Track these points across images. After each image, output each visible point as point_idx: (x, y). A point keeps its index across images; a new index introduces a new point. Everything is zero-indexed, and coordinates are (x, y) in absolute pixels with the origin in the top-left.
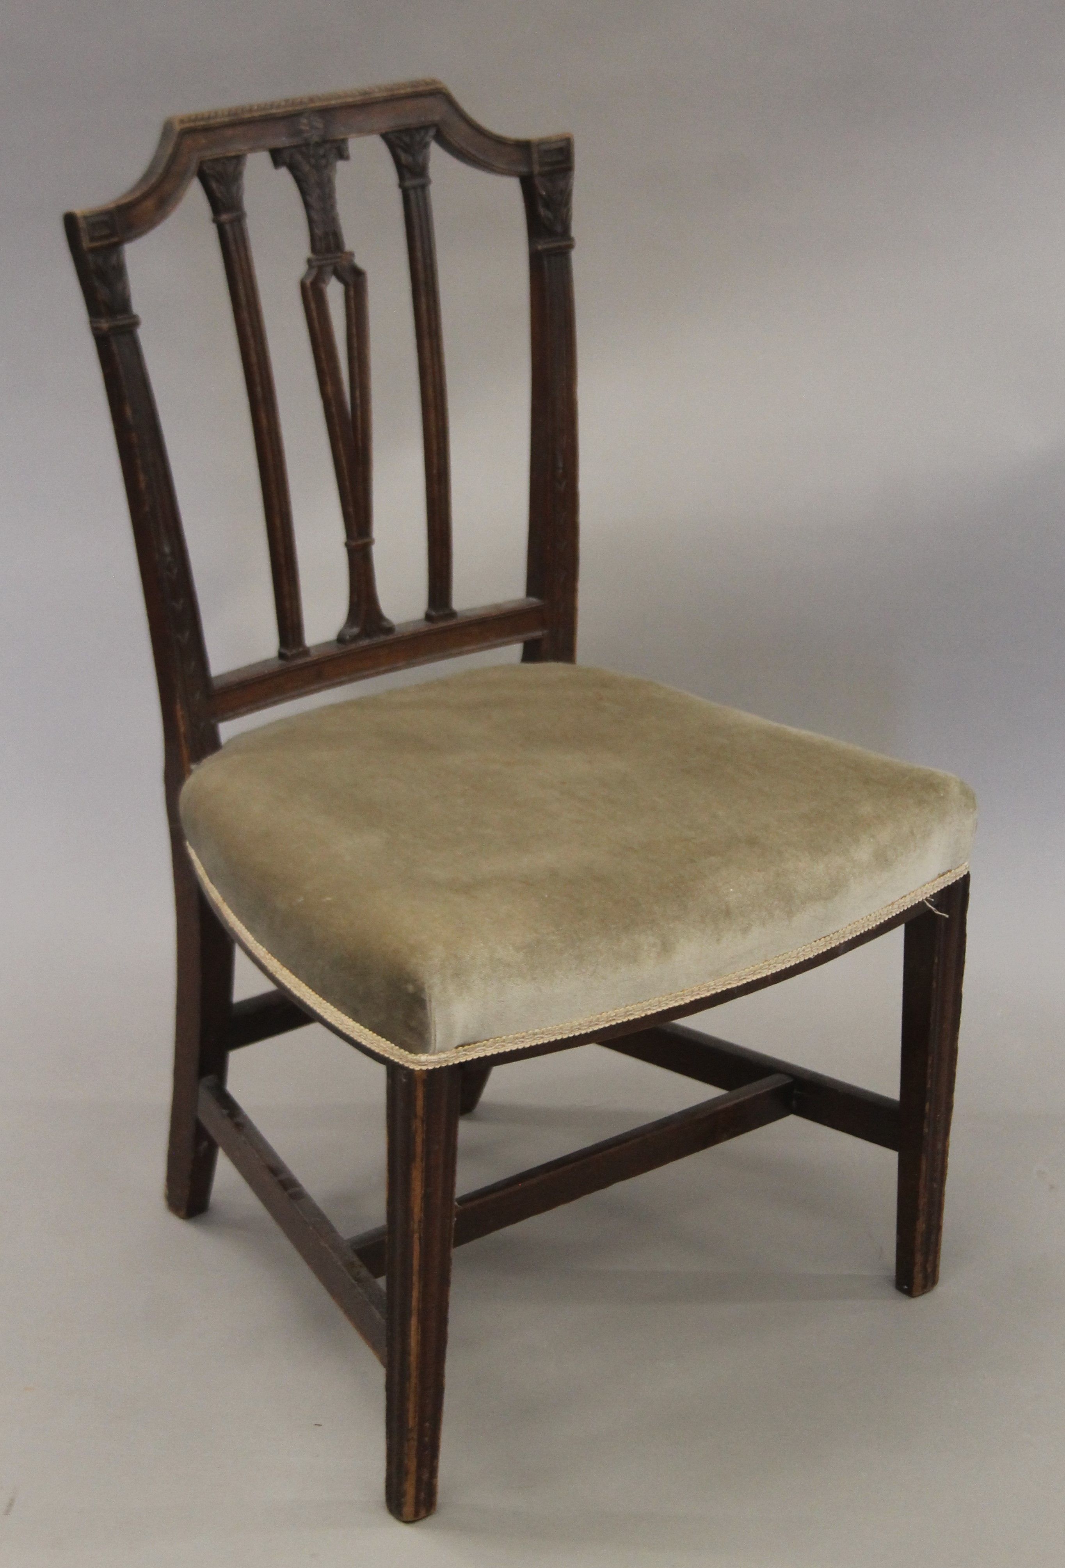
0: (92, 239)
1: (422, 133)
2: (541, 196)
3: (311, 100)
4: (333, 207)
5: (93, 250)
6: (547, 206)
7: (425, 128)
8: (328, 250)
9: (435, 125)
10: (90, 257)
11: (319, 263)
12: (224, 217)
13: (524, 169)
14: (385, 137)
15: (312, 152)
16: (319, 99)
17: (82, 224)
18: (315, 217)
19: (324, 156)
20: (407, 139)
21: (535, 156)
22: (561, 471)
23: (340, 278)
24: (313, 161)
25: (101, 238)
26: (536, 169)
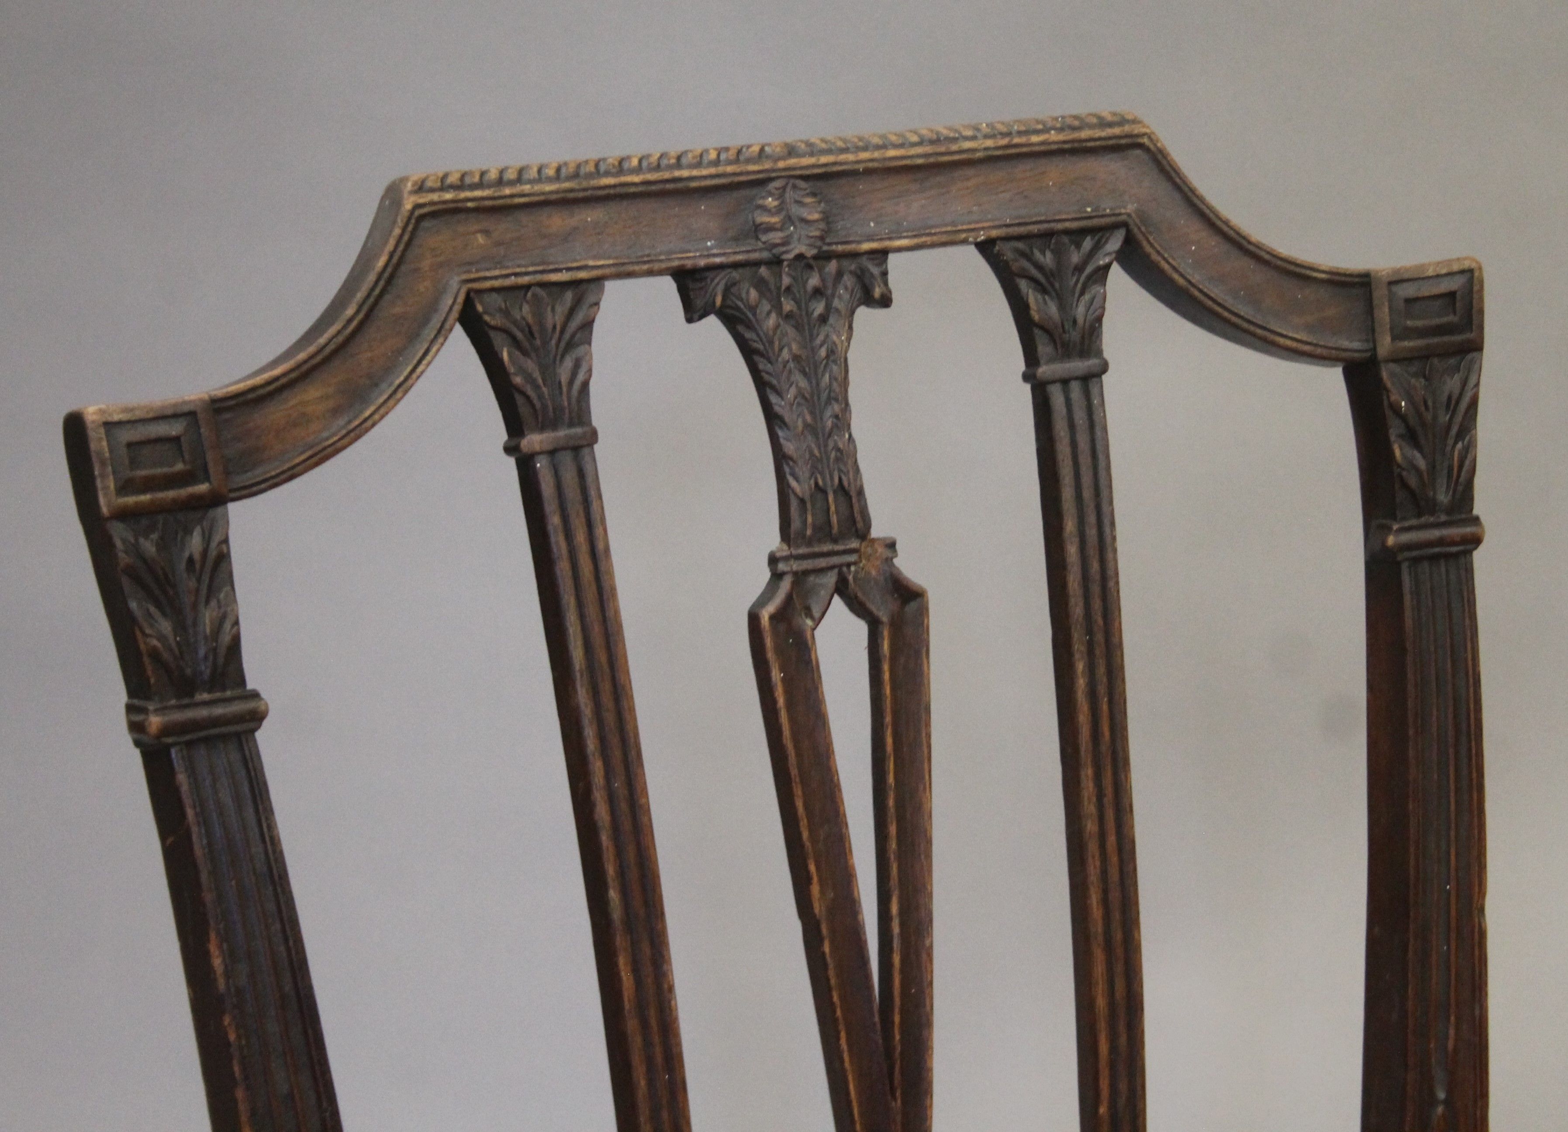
0: (125, 487)
1: (1088, 243)
2: (1395, 409)
3: (791, 151)
4: (842, 422)
5: (123, 515)
6: (1412, 437)
7: (1101, 232)
8: (824, 532)
9: (1125, 225)
10: (119, 533)
11: (796, 566)
12: (533, 441)
13: (1353, 344)
14: (986, 248)
15: (786, 281)
16: (812, 150)
17: (98, 443)
18: (789, 447)
19: (818, 292)
20: (1047, 259)
21: (1383, 314)
22: (1440, 1109)
23: (857, 607)
24: (788, 306)
25: (149, 485)
26: (1385, 345)
